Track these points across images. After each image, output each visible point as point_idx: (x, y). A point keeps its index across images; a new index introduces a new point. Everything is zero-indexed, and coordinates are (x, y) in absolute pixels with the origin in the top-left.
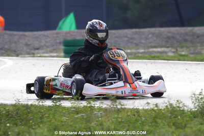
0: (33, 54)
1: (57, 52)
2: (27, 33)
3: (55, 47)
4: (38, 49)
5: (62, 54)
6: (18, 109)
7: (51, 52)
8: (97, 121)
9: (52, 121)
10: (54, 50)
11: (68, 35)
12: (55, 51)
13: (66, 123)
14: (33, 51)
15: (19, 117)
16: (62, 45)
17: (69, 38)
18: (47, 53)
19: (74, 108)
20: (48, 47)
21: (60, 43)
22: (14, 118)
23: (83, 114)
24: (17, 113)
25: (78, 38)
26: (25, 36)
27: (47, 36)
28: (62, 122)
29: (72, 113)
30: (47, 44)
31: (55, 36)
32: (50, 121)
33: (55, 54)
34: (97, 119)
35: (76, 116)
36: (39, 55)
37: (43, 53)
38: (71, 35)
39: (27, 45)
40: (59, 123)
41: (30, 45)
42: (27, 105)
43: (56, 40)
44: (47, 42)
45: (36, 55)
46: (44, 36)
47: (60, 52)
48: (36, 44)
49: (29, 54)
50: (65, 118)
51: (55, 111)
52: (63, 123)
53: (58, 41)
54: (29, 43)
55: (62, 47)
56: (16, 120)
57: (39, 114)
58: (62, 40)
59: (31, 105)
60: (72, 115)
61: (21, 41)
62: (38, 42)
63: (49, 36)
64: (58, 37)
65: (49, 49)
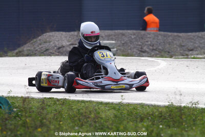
0: (187, 55)
2: (181, 34)
4: (192, 50)
6: (171, 111)
14: (187, 53)
15: (172, 118)
22: (167, 119)
24: (170, 115)
26: (180, 37)
36: (192, 56)
39: (181, 46)
41: (183, 46)
42: (180, 107)
45: (190, 57)
48: (190, 45)
49: (183, 55)
54: (183, 44)
56: (169, 122)
57: (193, 116)
59: (184, 107)
61: (175, 42)
62: (192, 44)
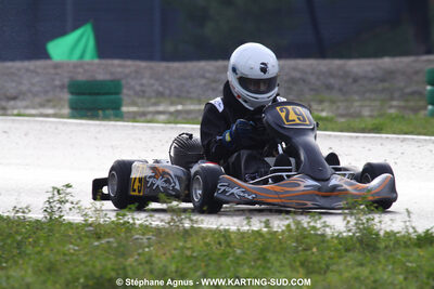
1: (54, 107)
3: (50, 96)
5: (66, 111)
7: (42, 105)
8: (139, 254)
9: (44, 254)
10: (49, 101)
11: (81, 70)
12: (51, 104)
13: (74, 258)
16: (66, 90)
17: (81, 77)
18: (34, 108)
19: (90, 225)
20: (35, 95)
21: (62, 87)
23: (111, 240)
25: (100, 77)
27: (35, 72)
28: (65, 255)
29: (86, 236)
30: (35, 89)
31: (52, 71)
32: (39, 253)
33: (50, 111)
34: (140, 251)
35: (96, 243)
37: (27, 107)
38: (85, 71)
40: (58, 258)
43: (53, 80)
44: (33, 85)
46: (27, 70)
47: (63, 106)
50: (71, 246)
51: (51, 230)
52: (68, 258)
53: (57, 83)
55: (67, 96)
58: (66, 81)
60: (86, 240)
63: (39, 70)
64: (57, 74)
65: (37, 100)
